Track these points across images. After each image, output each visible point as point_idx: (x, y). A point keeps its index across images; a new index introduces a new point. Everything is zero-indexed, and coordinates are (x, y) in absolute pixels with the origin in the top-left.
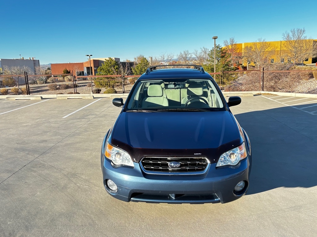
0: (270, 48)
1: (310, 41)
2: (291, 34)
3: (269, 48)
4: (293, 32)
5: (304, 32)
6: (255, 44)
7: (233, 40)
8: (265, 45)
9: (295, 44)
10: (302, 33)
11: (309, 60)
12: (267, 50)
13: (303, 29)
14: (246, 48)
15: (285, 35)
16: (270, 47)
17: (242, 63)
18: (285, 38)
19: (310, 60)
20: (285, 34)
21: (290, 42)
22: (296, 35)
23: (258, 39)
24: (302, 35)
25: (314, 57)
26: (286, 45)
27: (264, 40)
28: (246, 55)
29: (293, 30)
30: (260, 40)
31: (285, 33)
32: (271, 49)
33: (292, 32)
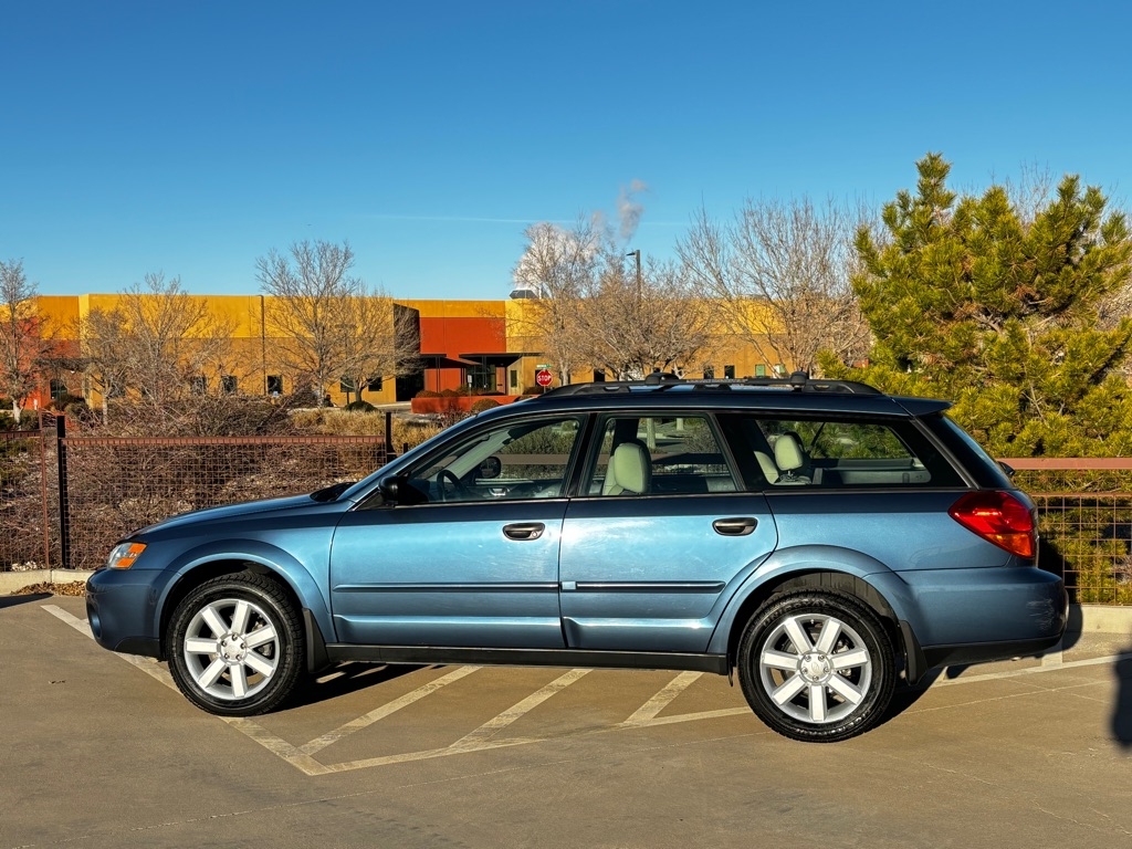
0: (206, 325)
1: (378, 303)
2: (293, 267)
3: (201, 323)
4: (304, 256)
5: (346, 258)
6: (134, 302)
7: (17, 271)
8: (179, 309)
9: (315, 307)
10: (339, 264)
11: (384, 384)
12: (192, 330)
13: (342, 248)
14: (95, 315)
15: (270, 267)
16: (206, 319)
17: (84, 394)
18: (268, 278)
19: (389, 386)
20: (270, 262)
21: (296, 304)
22: (318, 269)
23: (146, 278)
24: (340, 273)
25: (403, 371)
26: (278, 313)
27: (174, 286)
28: (97, 355)
29: (300, 248)
30: (154, 281)
31: (267, 258)
32: (213, 327)
33: (297, 254)
